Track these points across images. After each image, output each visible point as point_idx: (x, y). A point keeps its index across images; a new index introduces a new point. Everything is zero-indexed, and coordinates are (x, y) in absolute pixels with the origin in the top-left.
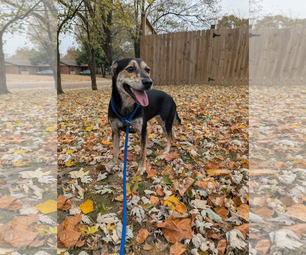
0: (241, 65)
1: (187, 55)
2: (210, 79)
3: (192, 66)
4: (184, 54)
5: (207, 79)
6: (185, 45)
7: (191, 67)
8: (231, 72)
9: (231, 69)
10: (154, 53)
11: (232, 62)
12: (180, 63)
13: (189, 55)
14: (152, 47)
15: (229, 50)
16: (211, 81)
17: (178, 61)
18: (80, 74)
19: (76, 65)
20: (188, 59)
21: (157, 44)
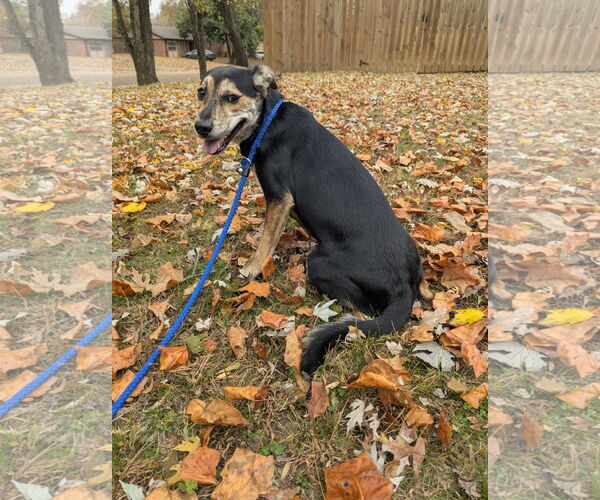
0: (405, 41)
1: (329, 24)
2: (362, 63)
3: (337, 42)
4: (326, 23)
5: (359, 63)
6: (327, 8)
7: (335, 43)
8: (390, 51)
9: (391, 47)
10: (284, 20)
11: (392, 36)
12: (320, 36)
13: (332, 26)
14: (281, 12)
15: (388, 17)
16: (363, 66)
17: (316, 34)
18: (187, 57)
19: (179, 38)
20: (331, 31)
21: (287, 7)
